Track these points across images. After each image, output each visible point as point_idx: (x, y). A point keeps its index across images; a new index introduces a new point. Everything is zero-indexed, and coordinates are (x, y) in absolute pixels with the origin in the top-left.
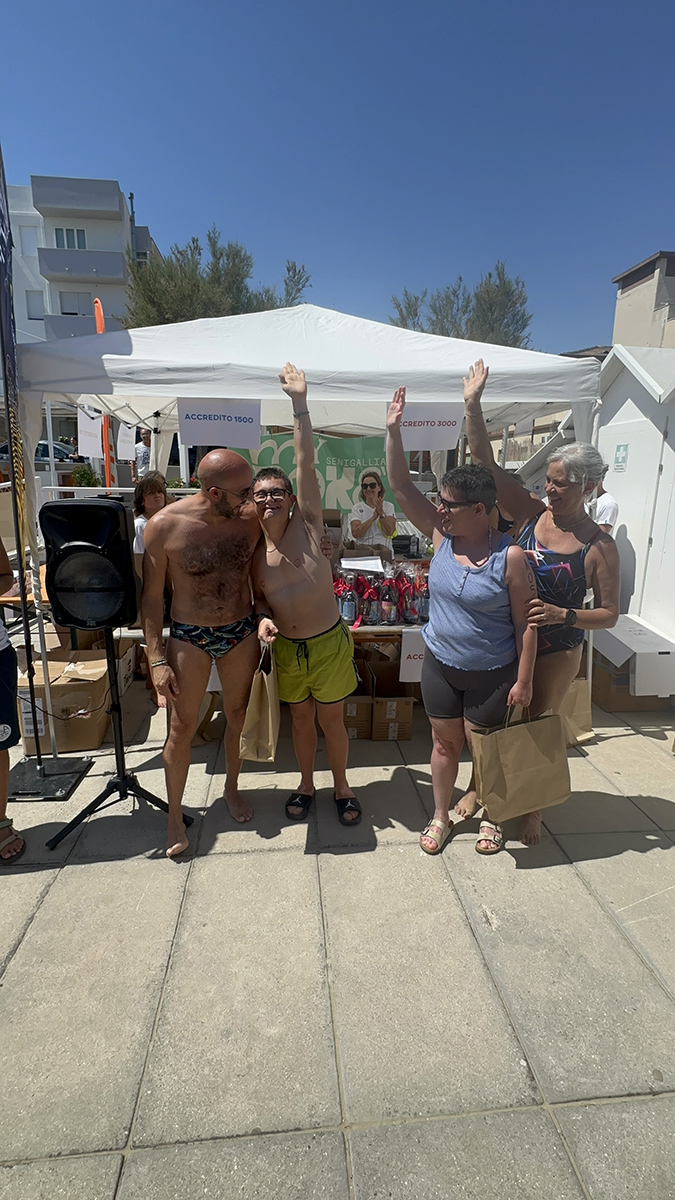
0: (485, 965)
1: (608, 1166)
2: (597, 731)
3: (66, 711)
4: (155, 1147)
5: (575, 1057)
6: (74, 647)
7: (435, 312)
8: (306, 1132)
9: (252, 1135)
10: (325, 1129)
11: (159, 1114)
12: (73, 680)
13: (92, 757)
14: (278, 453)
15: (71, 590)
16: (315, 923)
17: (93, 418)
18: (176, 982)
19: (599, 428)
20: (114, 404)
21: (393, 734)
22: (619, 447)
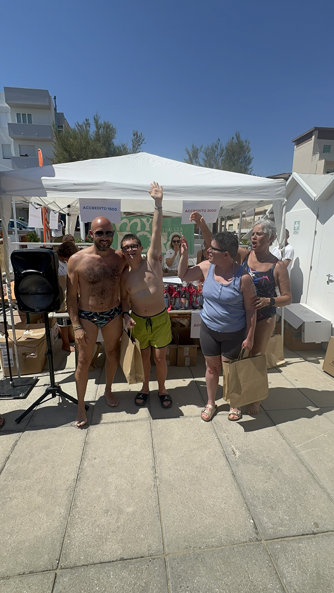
0: (233, 474)
1: (293, 570)
2: (286, 360)
3: (25, 354)
4: (72, 568)
5: (277, 518)
6: (28, 322)
7: (206, 156)
8: (146, 558)
9: (120, 560)
10: (156, 557)
11: (73, 552)
12: (28, 339)
13: (38, 377)
14: (129, 225)
15: (27, 294)
16: (150, 456)
17: (37, 208)
18: (81, 487)
19: (286, 213)
20: (47, 201)
21: (187, 363)
22: (295, 222)
